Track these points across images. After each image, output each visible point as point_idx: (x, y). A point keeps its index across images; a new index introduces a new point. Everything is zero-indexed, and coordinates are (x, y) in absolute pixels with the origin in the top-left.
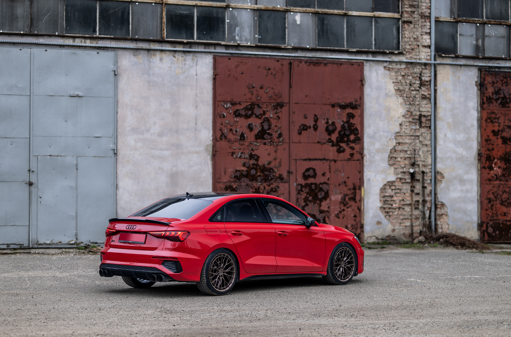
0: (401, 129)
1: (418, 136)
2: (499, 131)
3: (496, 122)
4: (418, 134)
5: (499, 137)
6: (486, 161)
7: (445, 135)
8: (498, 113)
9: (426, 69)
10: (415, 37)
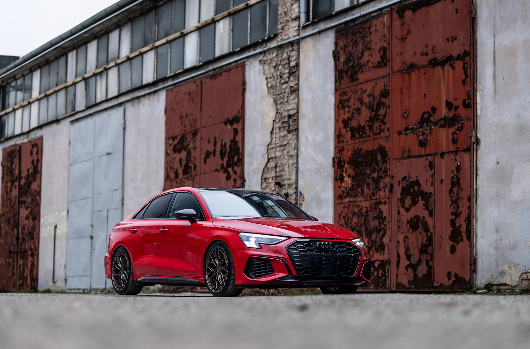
0: (272, 139)
1: (285, 145)
2: (348, 118)
3: (347, 106)
4: (285, 143)
5: (348, 129)
6: (338, 168)
7: (307, 138)
8: (349, 92)
9: (293, 50)
10: (286, 10)
